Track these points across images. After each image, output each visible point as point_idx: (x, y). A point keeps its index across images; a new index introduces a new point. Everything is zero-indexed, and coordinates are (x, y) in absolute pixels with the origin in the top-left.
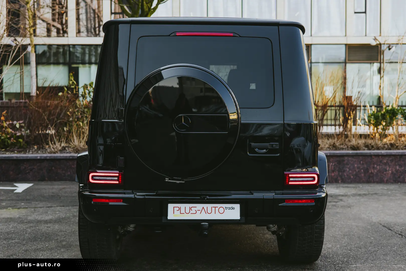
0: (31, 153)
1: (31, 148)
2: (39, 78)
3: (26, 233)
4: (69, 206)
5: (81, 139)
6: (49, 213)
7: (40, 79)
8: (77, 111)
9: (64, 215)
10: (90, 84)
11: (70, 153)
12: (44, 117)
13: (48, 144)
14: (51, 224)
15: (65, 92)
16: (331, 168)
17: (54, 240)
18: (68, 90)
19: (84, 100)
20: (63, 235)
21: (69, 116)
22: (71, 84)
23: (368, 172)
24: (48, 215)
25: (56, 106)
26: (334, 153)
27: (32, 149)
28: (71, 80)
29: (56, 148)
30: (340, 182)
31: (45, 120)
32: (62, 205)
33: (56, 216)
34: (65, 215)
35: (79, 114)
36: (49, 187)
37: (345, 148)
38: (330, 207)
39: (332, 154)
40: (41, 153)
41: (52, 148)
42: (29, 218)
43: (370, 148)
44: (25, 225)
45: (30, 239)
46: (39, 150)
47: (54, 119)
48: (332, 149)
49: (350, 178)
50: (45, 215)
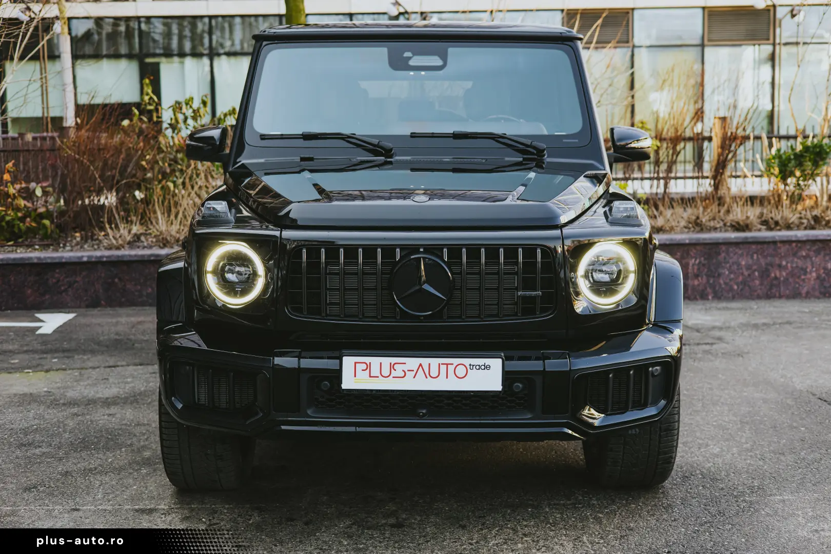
0: (68, 248)
1: (69, 239)
2: (78, 90)
3: (65, 431)
4: (153, 365)
5: (172, 217)
6: (111, 380)
7: (81, 93)
8: (163, 160)
9: (143, 385)
10: (187, 101)
11: (150, 247)
12: (93, 173)
13: (102, 229)
14: (118, 409)
15: (135, 119)
16: (693, 269)
17: (125, 447)
18: (141, 113)
19: (174, 135)
20: (144, 434)
21: (146, 169)
22: (147, 101)
23: (768, 276)
24: (108, 386)
25: (118, 150)
26: (698, 239)
27: (71, 241)
28: (147, 94)
29: (120, 237)
30: (710, 297)
31: (96, 179)
32: (137, 361)
33: (127, 388)
34: (145, 384)
35: (166, 164)
36: (110, 320)
37: (720, 227)
38: (699, 355)
39: (694, 242)
40: (88, 249)
41: (111, 237)
42: (71, 394)
43: (773, 226)
44: (62, 411)
45: (72, 444)
46: (86, 242)
47: (114, 177)
48: (692, 229)
49: (731, 289)
50: (102, 386)
